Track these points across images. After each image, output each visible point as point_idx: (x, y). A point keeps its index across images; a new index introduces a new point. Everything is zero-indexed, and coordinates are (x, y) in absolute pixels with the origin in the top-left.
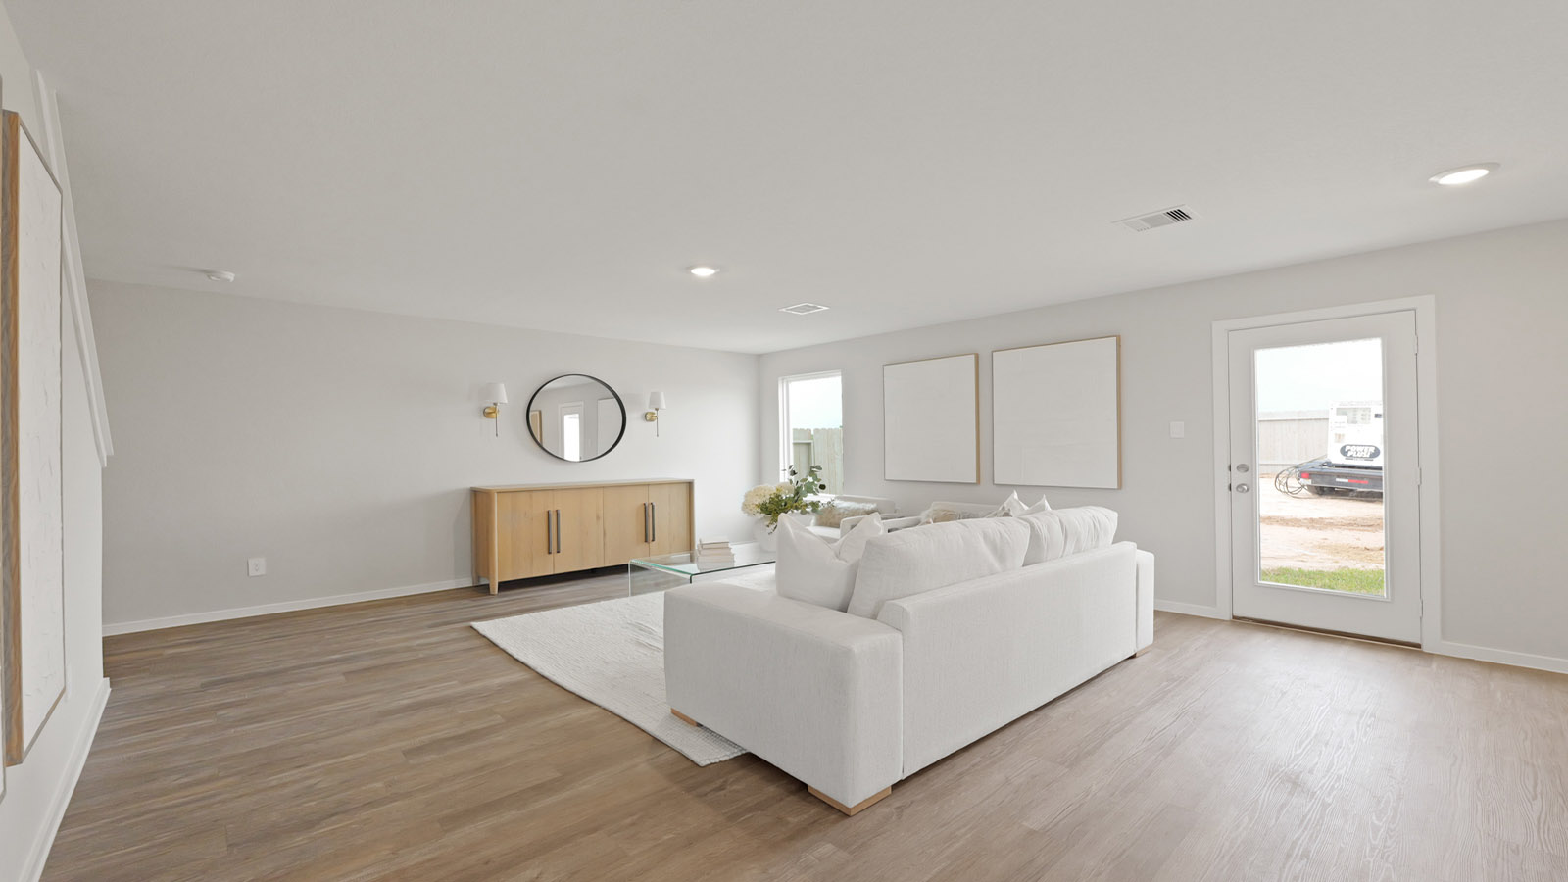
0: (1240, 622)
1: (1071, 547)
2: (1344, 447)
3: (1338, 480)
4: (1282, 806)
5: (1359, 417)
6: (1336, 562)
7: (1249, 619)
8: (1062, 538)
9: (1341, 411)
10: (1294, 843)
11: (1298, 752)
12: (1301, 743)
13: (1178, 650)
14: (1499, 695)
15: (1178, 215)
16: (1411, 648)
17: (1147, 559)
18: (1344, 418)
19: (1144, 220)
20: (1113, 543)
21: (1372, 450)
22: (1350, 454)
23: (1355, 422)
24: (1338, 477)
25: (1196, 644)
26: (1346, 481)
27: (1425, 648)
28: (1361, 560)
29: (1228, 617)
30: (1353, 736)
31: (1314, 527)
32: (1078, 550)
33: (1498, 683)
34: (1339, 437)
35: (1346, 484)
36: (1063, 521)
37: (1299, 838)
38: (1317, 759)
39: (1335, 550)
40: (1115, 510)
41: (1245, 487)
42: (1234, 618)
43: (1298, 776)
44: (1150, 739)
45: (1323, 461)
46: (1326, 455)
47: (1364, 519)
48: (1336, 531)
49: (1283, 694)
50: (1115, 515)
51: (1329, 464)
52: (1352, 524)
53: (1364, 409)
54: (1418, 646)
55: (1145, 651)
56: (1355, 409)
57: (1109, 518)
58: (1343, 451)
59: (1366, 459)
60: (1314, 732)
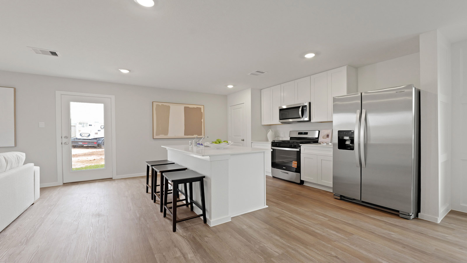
0: (65, 184)
1: (8, 167)
2: (81, 134)
3: (79, 143)
4: (98, 221)
5: (85, 125)
6: (84, 165)
7: (68, 183)
8: (6, 164)
9: (80, 123)
10: (104, 227)
11: (96, 208)
12: (96, 207)
13: (49, 197)
14: (129, 183)
15: (54, 54)
16: (110, 179)
17: (37, 169)
18: (81, 126)
19: (41, 50)
20: (23, 165)
21: (88, 134)
22: (82, 136)
23: (84, 127)
24: (80, 142)
25: (54, 194)
26: (82, 143)
27: (113, 179)
28: (90, 163)
29: (62, 184)
30: (106, 200)
31: (74, 157)
32: (11, 168)
33: (128, 182)
34: (80, 131)
35: (81, 144)
36: (5, 157)
37: (105, 225)
38: (101, 208)
39: (82, 162)
40: (24, 153)
41: (67, 143)
42: (64, 184)
43: (99, 213)
44: (53, 223)
45: (75, 138)
46: (76, 136)
47: (87, 153)
48: (81, 157)
49: (87, 198)
50: (24, 154)
51: (77, 139)
52: (85, 155)
53: (86, 123)
54: (112, 178)
55: (37, 201)
56: (84, 123)
57: (23, 156)
58: (81, 135)
59: (87, 137)
60: (98, 203)
